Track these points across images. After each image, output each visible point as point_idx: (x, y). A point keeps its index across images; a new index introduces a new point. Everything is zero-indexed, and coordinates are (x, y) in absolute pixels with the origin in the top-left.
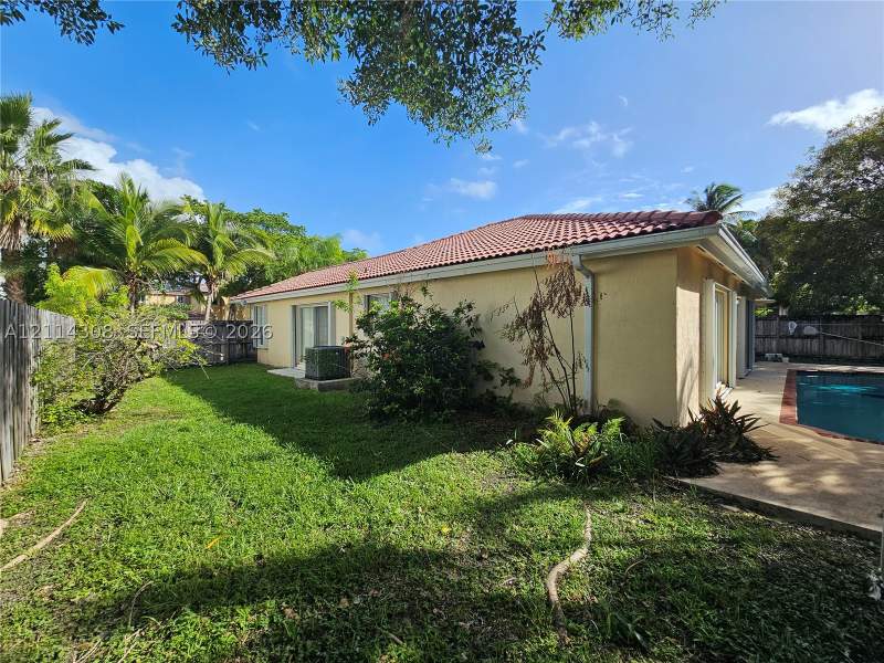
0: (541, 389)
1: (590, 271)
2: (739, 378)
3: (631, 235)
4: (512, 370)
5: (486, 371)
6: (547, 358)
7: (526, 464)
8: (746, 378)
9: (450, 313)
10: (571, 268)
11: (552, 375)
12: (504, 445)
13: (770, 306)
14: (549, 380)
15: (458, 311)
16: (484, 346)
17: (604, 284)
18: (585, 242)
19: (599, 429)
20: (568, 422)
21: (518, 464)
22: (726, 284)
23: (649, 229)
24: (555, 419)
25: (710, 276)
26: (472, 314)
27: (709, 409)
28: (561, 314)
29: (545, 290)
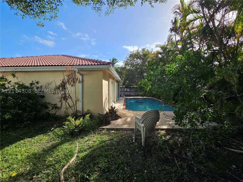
0: (65, 109)
1: (81, 74)
2: (117, 101)
3: (92, 65)
4: (56, 104)
5: (45, 105)
6: (67, 99)
7: (58, 135)
8: (118, 101)
9: (27, 84)
10: (75, 72)
11: (69, 105)
12: (50, 130)
13: (122, 85)
14: (68, 106)
15: (31, 84)
16: (45, 97)
17: (85, 78)
18: (79, 65)
19: (83, 118)
20: (74, 118)
21: (55, 136)
22: (114, 80)
23: (96, 64)
24: (70, 118)
25: (110, 78)
26: (39, 85)
27: (110, 109)
28: (72, 86)
29: (66, 78)
